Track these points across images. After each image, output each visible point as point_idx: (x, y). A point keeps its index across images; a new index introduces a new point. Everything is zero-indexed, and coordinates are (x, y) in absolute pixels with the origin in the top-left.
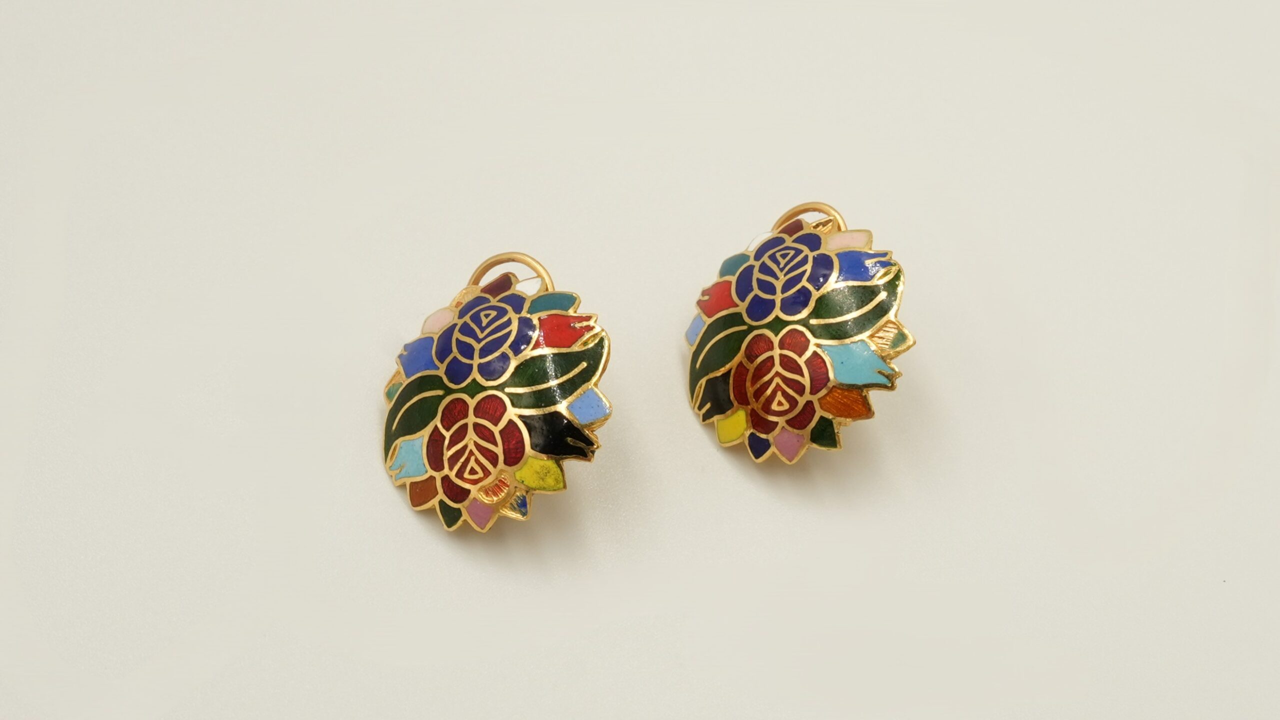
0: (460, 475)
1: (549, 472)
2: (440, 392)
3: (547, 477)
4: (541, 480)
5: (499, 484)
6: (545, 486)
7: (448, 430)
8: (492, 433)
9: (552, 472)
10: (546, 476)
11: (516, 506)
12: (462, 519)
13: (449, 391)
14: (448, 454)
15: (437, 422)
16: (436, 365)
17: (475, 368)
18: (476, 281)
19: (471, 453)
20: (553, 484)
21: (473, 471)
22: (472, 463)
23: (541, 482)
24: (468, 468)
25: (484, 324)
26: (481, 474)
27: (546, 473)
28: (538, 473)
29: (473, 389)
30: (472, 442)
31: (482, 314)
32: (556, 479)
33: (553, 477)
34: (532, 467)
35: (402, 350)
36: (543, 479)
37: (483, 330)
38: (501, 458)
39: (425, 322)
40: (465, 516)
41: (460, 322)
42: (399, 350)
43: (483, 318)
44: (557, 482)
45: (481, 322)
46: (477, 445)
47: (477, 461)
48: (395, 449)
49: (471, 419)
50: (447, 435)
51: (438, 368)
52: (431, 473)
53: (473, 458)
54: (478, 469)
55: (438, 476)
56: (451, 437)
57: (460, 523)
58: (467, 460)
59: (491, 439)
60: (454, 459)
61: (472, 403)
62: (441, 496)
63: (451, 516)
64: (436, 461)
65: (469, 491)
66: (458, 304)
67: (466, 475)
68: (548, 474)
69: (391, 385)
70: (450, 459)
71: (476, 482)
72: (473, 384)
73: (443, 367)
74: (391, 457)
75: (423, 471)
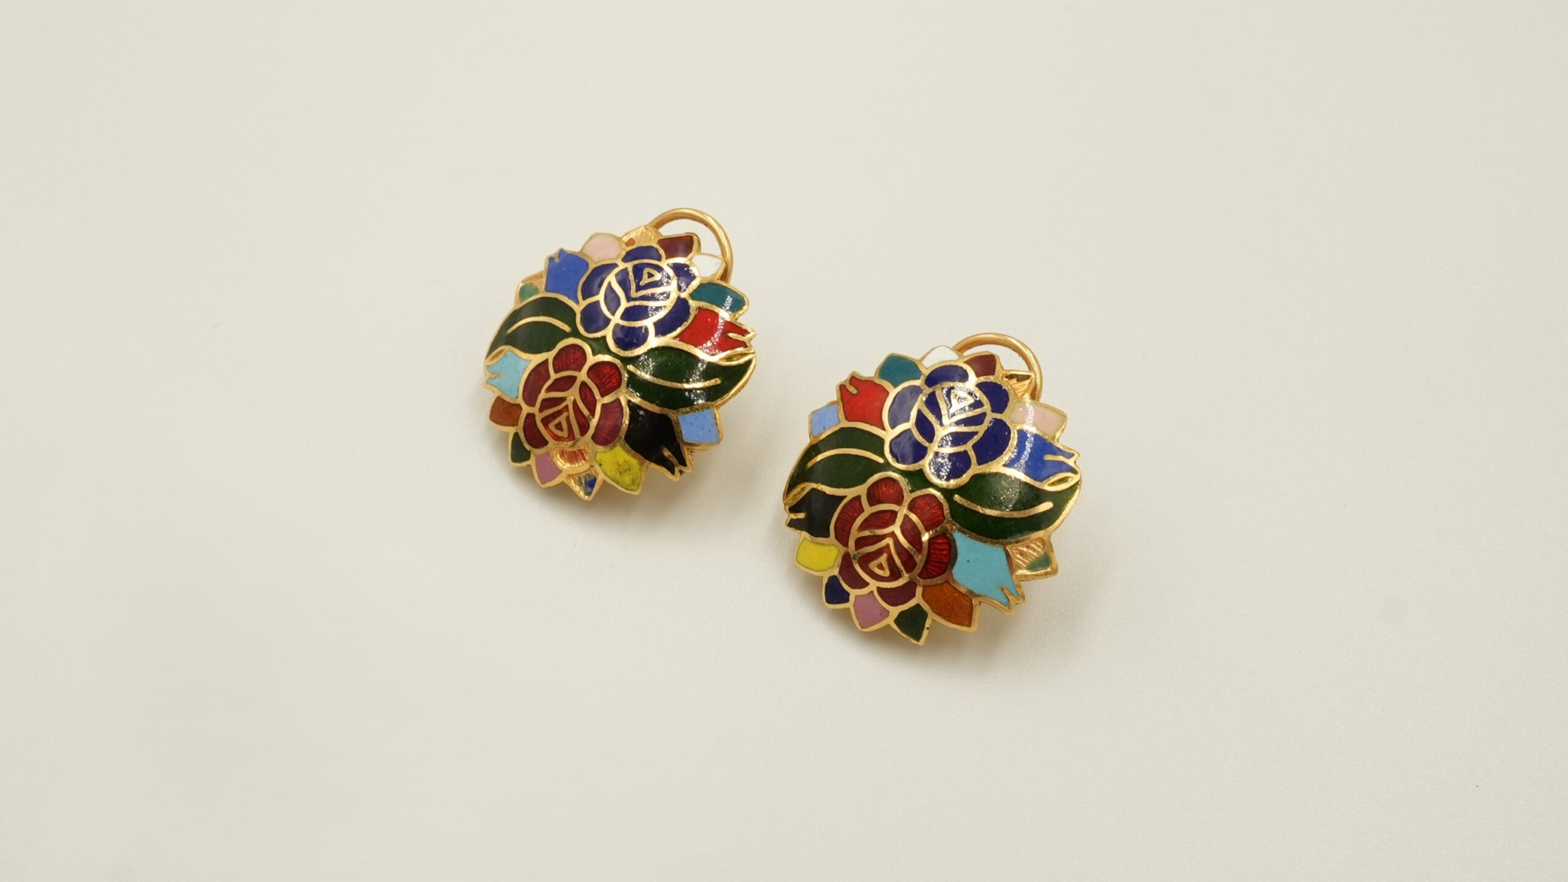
0: (546, 421)
1: (630, 470)
2: (567, 328)
3: (626, 474)
4: (619, 473)
5: (577, 453)
6: (620, 480)
7: (556, 371)
8: (595, 401)
9: (632, 472)
10: (626, 472)
11: (583, 482)
12: (528, 463)
13: (575, 333)
14: (543, 395)
15: (550, 356)
16: (577, 297)
17: (611, 327)
18: (660, 223)
19: (567, 407)
20: (628, 482)
21: (559, 426)
22: (562, 419)
23: (618, 476)
24: (556, 421)
25: (642, 283)
26: (565, 434)
27: (627, 469)
28: (619, 465)
29: (600, 346)
30: (572, 398)
31: (646, 271)
32: (633, 480)
33: (631, 476)
34: (616, 456)
35: (556, 253)
36: (621, 474)
37: (639, 288)
38: (591, 431)
39: (591, 238)
40: (532, 462)
41: (622, 265)
42: (553, 251)
43: (645, 276)
44: (633, 483)
45: (641, 279)
46: (575, 403)
47: (568, 418)
48: (500, 352)
49: (582, 376)
50: (554, 376)
51: (577, 302)
52: (520, 401)
53: (565, 414)
54: (565, 425)
55: (526, 409)
56: (556, 381)
57: (524, 464)
58: (559, 413)
59: (591, 405)
60: (548, 403)
61: (592, 359)
62: (519, 429)
63: (519, 454)
64: (530, 393)
65: (546, 443)
66: (631, 242)
67: (552, 426)
68: (628, 472)
69: (529, 282)
70: (544, 401)
71: (557, 438)
72: (602, 341)
73: (584, 304)
74: (494, 357)
75: (515, 394)
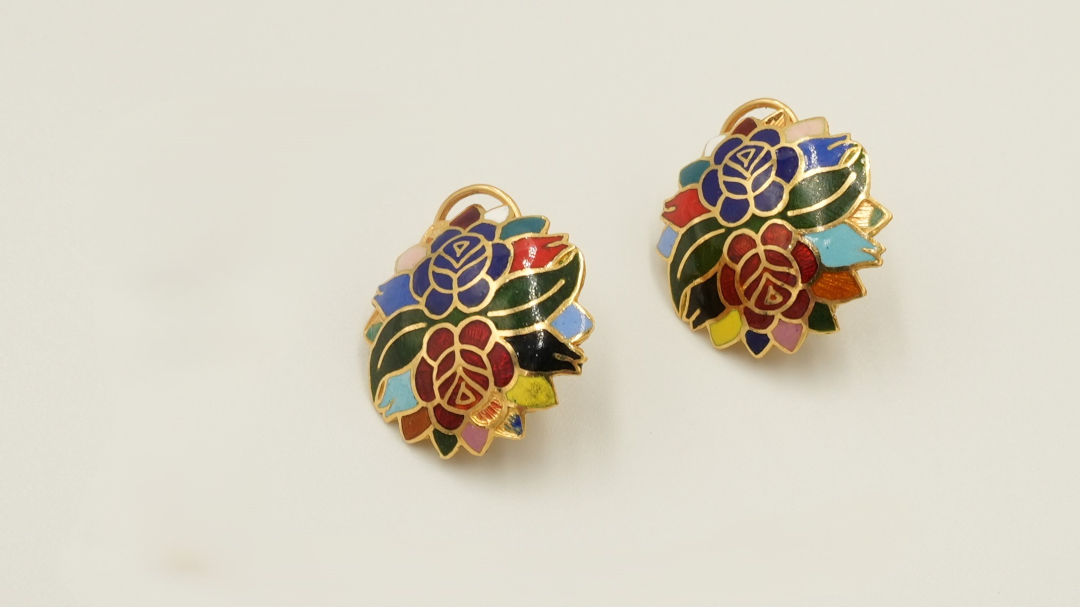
0: (451, 402)
1: (540, 389)
2: (422, 325)
3: (538, 395)
4: (533, 398)
5: (491, 406)
6: (537, 403)
7: (435, 359)
8: (480, 357)
9: (543, 388)
10: (538, 393)
11: (510, 426)
12: (458, 445)
13: (432, 323)
14: (436, 384)
16: (415, 300)
17: (456, 297)
18: (442, 216)
19: (461, 379)
20: (544, 400)
21: (465, 397)
22: (463, 389)
23: (533, 400)
24: (460, 395)
25: (458, 255)
26: (472, 399)
27: (537, 390)
28: (529, 391)
29: (456, 317)
30: (461, 368)
31: (455, 246)
32: (547, 396)
33: (544, 393)
34: (523, 385)
35: (377, 292)
36: (535, 397)
37: (458, 260)
38: (491, 380)
39: (397, 261)
40: (461, 442)
41: (434, 256)
42: (375, 292)
43: (457, 249)
44: (548, 399)
45: (455, 253)
46: (466, 371)
47: (468, 386)
48: (382, 386)
49: (457, 347)
50: (435, 365)
51: (417, 302)
52: (423, 404)
53: (463, 384)
54: (469, 393)
55: (430, 406)
56: (439, 366)
57: (456, 449)
58: (458, 387)
59: (480, 363)
60: (443, 388)
61: (456, 331)
62: (435, 425)
63: (446, 444)
64: (425, 391)
65: (462, 417)
66: (429, 240)
67: (458, 401)
68: (539, 391)
69: (370, 326)
70: (440, 388)
71: (468, 407)
72: (455, 313)
73: (422, 300)
74: (379, 395)
75: (414, 404)
